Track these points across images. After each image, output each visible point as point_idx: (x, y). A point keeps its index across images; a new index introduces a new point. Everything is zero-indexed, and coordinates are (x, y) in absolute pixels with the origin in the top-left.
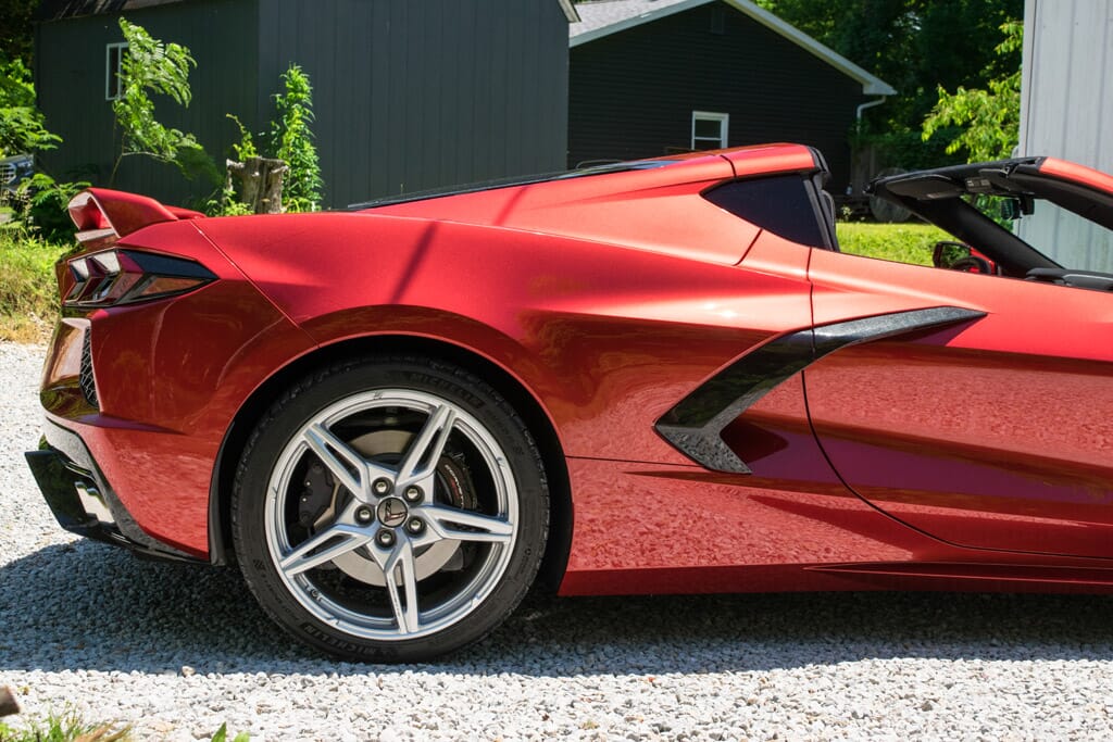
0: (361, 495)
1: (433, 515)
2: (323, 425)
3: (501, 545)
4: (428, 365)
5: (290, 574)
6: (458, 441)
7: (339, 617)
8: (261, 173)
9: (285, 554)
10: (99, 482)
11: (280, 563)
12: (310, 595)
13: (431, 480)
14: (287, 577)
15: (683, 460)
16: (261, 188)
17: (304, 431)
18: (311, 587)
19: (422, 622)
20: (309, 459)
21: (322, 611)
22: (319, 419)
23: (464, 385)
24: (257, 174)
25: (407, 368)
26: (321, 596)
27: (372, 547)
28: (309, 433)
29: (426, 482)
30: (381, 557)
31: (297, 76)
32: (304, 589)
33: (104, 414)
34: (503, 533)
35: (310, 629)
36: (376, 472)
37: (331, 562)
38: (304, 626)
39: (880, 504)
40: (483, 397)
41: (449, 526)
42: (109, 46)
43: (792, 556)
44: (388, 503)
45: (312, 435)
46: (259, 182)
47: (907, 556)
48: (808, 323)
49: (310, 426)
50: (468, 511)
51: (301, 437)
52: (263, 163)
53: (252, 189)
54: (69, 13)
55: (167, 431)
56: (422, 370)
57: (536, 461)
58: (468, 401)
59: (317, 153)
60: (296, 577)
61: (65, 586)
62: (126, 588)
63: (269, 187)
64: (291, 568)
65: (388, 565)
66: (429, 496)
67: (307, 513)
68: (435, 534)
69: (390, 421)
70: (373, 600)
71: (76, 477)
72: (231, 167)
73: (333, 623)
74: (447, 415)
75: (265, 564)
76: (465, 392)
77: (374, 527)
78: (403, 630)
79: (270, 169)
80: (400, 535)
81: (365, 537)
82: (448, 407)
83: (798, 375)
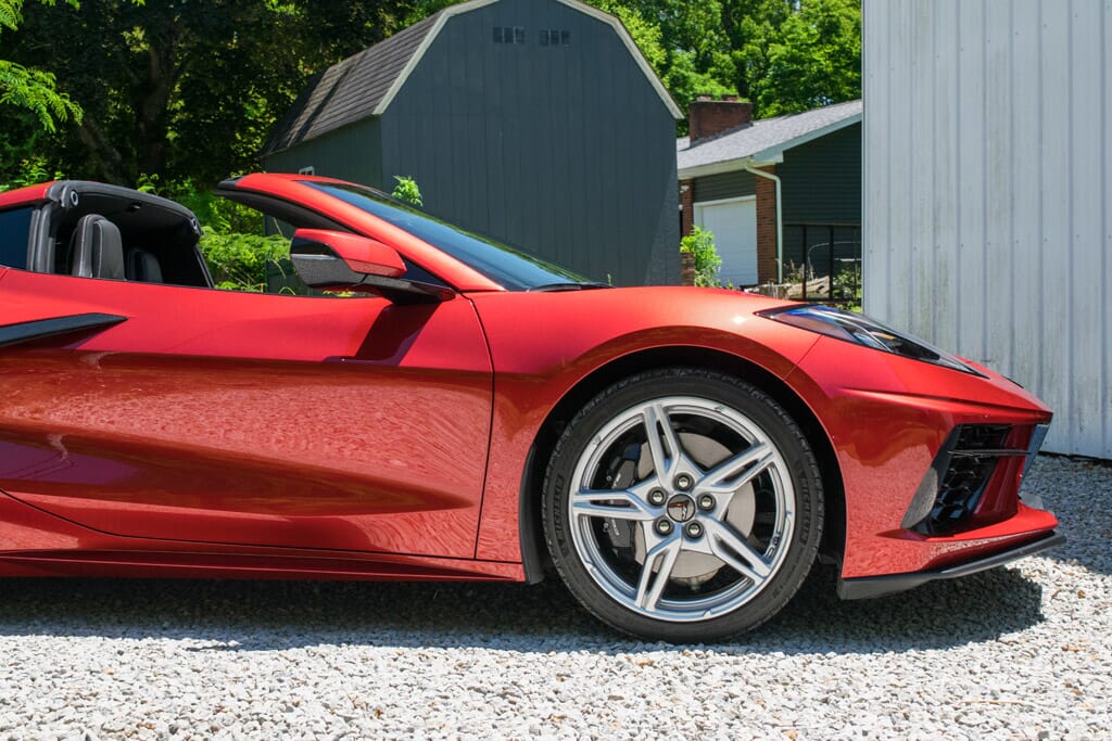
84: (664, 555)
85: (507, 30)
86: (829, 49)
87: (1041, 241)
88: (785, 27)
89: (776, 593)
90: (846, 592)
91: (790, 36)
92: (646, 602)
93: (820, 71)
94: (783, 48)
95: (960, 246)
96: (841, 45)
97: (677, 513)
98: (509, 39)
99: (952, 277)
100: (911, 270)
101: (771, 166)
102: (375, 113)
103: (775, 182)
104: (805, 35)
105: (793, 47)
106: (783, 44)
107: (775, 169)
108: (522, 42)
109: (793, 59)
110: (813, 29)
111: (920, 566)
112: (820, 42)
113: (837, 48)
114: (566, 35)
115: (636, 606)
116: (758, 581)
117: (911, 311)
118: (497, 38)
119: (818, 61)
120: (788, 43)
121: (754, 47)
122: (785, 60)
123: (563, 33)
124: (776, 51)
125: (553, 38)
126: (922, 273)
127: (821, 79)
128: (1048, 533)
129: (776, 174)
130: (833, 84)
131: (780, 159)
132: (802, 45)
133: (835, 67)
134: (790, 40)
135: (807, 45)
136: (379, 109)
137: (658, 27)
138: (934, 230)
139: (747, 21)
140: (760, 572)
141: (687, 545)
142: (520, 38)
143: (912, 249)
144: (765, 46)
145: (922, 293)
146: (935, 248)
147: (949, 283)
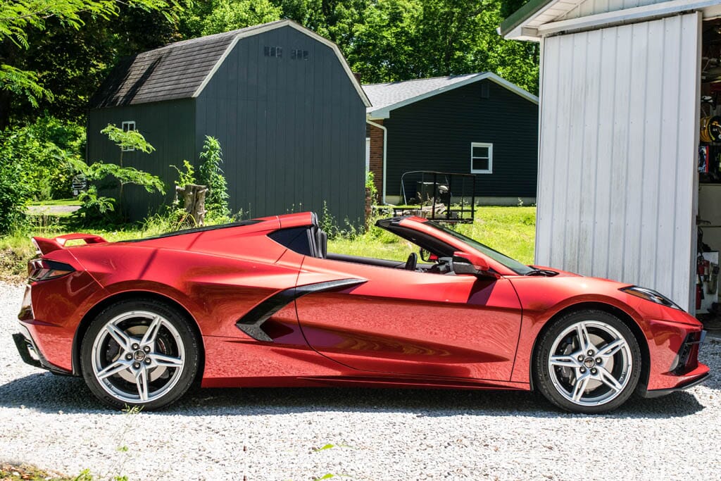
0: (127, 349)
1: (154, 357)
2: (113, 324)
3: (179, 368)
4: (152, 302)
5: (101, 378)
6: (163, 329)
7: (118, 394)
8: (194, 193)
9: (99, 371)
10: (33, 344)
11: (97, 374)
12: (109, 386)
13: (153, 344)
14: (100, 380)
15: (246, 336)
16: (193, 200)
17: (106, 326)
18: (109, 383)
19: (149, 396)
20: (109, 337)
21: (114, 392)
22: (112, 321)
23: (165, 309)
24: (191, 193)
25: (143, 302)
26: (113, 386)
27: (131, 368)
28: (108, 327)
29: (151, 344)
30: (134, 372)
31: (213, 142)
32: (106, 384)
33: (35, 320)
34: (179, 364)
35: (107, 398)
36: (133, 341)
37: (117, 373)
38: (105, 397)
39: (323, 353)
40: (171, 313)
41: (160, 361)
42: (123, 123)
43: (293, 373)
44: (138, 353)
45: (109, 328)
46: (192, 198)
47: (339, 373)
48: (294, 285)
49: (108, 324)
50: (168, 355)
51: (105, 328)
52: (195, 187)
53: (189, 201)
54: (104, 105)
55: (56, 326)
56: (150, 304)
57: (192, 337)
58: (166, 315)
59: (226, 180)
60: (103, 380)
61: (34, 387)
62: (56, 388)
63: (197, 200)
64: (101, 376)
65: (137, 375)
66: (152, 350)
67: (109, 356)
68: (154, 364)
69: (143, 322)
70: (131, 388)
71: (27, 343)
72: (178, 190)
73: (116, 396)
74: (159, 320)
75: (91, 374)
76: (165, 312)
77: (133, 361)
78: (142, 399)
79: (198, 191)
80: (142, 364)
81: (128, 365)
82: (159, 317)
83: (294, 302)
84: (583, 381)
85: (272, 48)
86: (394, 30)
87: (641, 226)
88: (367, 12)
89: (624, 395)
90: (648, 395)
91: (368, 20)
92: (576, 399)
93: (388, 45)
94: (363, 27)
95: (595, 223)
96: (403, 28)
97: (588, 364)
98: (273, 54)
99: (590, 238)
100: (565, 232)
101: (381, 120)
102: (193, 96)
103: (383, 131)
104: (378, 19)
105: (370, 27)
106: (363, 24)
107: (384, 122)
108: (280, 56)
109: (369, 35)
110: (385, 17)
111: (673, 386)
112: (388, 25)
113: (399, 30)
114: (306, 53)
115: (572, 400)
116: (618, 391)
117: (564, 252)
118: (266, 53)
119: (386, 38)
120: (367, 24)
121: (344, 25)
122: (365, 35)
123: (304, 52)
124: (360, 29)
125: (298, 54)
126: (572, 234)
127: (388, 50)
128: (706, 374)
129: (384, 125)
130: (395, 54)
131: (388, 116)
132: (376, 25)
133: (398, 43)
134: (368, 23)
135: (380, 26)
136: (196, 94)
137: (281, 7)
138: (580, 212)
139: (340, 7)
140: (618, 387)
141: (592, 377)
142: (279, 54)
143: (567, 221)
144: (351, 25)
145: (571, 244)
146: (581, 222)
147: (588, 240)
